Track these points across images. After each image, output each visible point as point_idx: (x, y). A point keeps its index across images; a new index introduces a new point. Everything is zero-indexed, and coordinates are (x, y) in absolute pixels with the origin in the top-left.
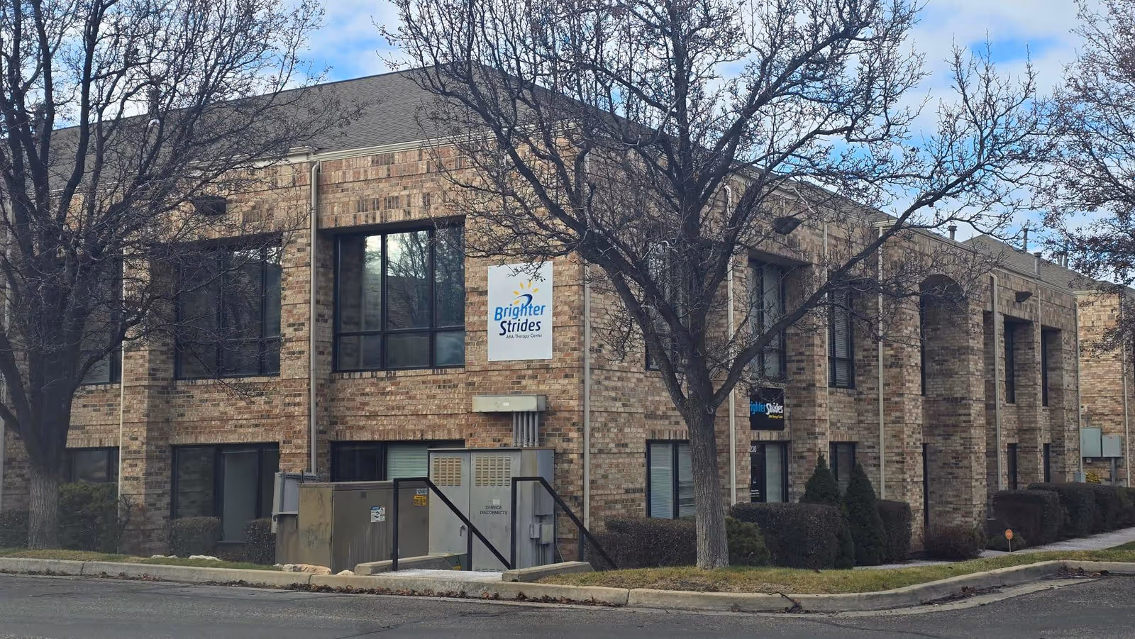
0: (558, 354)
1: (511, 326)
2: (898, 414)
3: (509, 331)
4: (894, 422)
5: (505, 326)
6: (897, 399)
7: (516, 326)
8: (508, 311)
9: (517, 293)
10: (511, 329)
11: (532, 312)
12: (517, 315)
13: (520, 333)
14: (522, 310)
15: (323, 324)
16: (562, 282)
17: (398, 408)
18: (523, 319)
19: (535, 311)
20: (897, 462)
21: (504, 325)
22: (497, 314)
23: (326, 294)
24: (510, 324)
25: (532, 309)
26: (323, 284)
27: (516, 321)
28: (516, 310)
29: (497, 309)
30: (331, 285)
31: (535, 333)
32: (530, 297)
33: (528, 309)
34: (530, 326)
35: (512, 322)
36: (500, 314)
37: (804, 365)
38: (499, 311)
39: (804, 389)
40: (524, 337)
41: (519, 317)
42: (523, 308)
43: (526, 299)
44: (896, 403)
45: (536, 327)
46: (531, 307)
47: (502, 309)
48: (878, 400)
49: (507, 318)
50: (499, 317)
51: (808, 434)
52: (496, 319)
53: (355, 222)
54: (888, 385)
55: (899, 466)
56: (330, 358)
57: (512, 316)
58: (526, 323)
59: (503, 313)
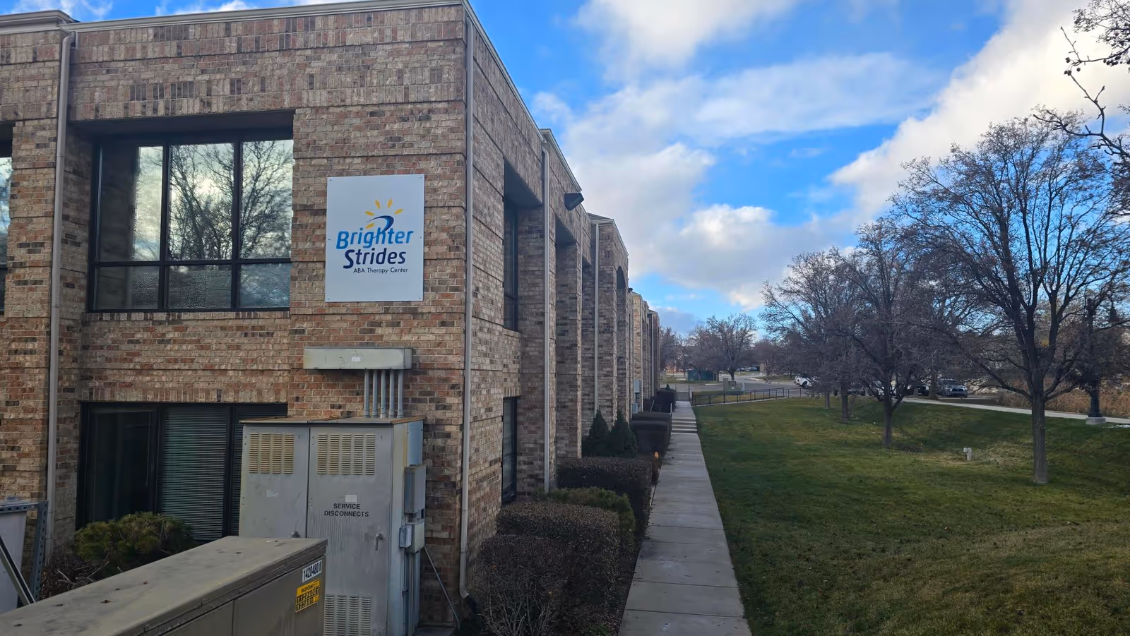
0: (431, 295)
1: (362, 257)
2: (608, 369)
3: (358, 263)
4: (605, 376)
5: (353, 256)
6: (608, 358)
7: (369, 257)
8: (356, 237)
9: (372, 214)
10: (361, 260)
11: (393, 239)
12: (371, 243)
13: (375, 266)
14: (378, 237)
15: (74, 248)
16: (437, 201)
17: (184, 361)
18: (379, 248)
19: (397, 238)
20: (608, 407)
21: (350, 255)
22: (340, 240)
23: (78, 210)
24: (359, 253)
25: (394, 236)
26: (75, 196)
27: (369, 250)
28: (369, 236)
29: (340, 234)
30: (87, 199)
31: (397, 266)
32: (390, 220)
33: (387, 236)
34: (390, 258)
35: (364, 251)
36: (345, 240)
37: (567, 328)
38: (343, 236)
39: (567, 348)
40: (382, 271)
41: (374, 245)
42: (379, 233)
43: (385, 222)
44: (608, 360)
45: (398, 259)
46: (391, 233)
47: (347, 234)
48: (593, 358)
49: (355, 247)
50: (342, 244)
51: (570, 387)
52: (338, 247)
53: (126, 113)
54: (602, 346)
55: (610, 409)
56: (83, 294)
57: (363, 244)
58: (384, 253)
59: (349, 240)
